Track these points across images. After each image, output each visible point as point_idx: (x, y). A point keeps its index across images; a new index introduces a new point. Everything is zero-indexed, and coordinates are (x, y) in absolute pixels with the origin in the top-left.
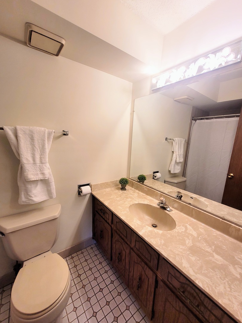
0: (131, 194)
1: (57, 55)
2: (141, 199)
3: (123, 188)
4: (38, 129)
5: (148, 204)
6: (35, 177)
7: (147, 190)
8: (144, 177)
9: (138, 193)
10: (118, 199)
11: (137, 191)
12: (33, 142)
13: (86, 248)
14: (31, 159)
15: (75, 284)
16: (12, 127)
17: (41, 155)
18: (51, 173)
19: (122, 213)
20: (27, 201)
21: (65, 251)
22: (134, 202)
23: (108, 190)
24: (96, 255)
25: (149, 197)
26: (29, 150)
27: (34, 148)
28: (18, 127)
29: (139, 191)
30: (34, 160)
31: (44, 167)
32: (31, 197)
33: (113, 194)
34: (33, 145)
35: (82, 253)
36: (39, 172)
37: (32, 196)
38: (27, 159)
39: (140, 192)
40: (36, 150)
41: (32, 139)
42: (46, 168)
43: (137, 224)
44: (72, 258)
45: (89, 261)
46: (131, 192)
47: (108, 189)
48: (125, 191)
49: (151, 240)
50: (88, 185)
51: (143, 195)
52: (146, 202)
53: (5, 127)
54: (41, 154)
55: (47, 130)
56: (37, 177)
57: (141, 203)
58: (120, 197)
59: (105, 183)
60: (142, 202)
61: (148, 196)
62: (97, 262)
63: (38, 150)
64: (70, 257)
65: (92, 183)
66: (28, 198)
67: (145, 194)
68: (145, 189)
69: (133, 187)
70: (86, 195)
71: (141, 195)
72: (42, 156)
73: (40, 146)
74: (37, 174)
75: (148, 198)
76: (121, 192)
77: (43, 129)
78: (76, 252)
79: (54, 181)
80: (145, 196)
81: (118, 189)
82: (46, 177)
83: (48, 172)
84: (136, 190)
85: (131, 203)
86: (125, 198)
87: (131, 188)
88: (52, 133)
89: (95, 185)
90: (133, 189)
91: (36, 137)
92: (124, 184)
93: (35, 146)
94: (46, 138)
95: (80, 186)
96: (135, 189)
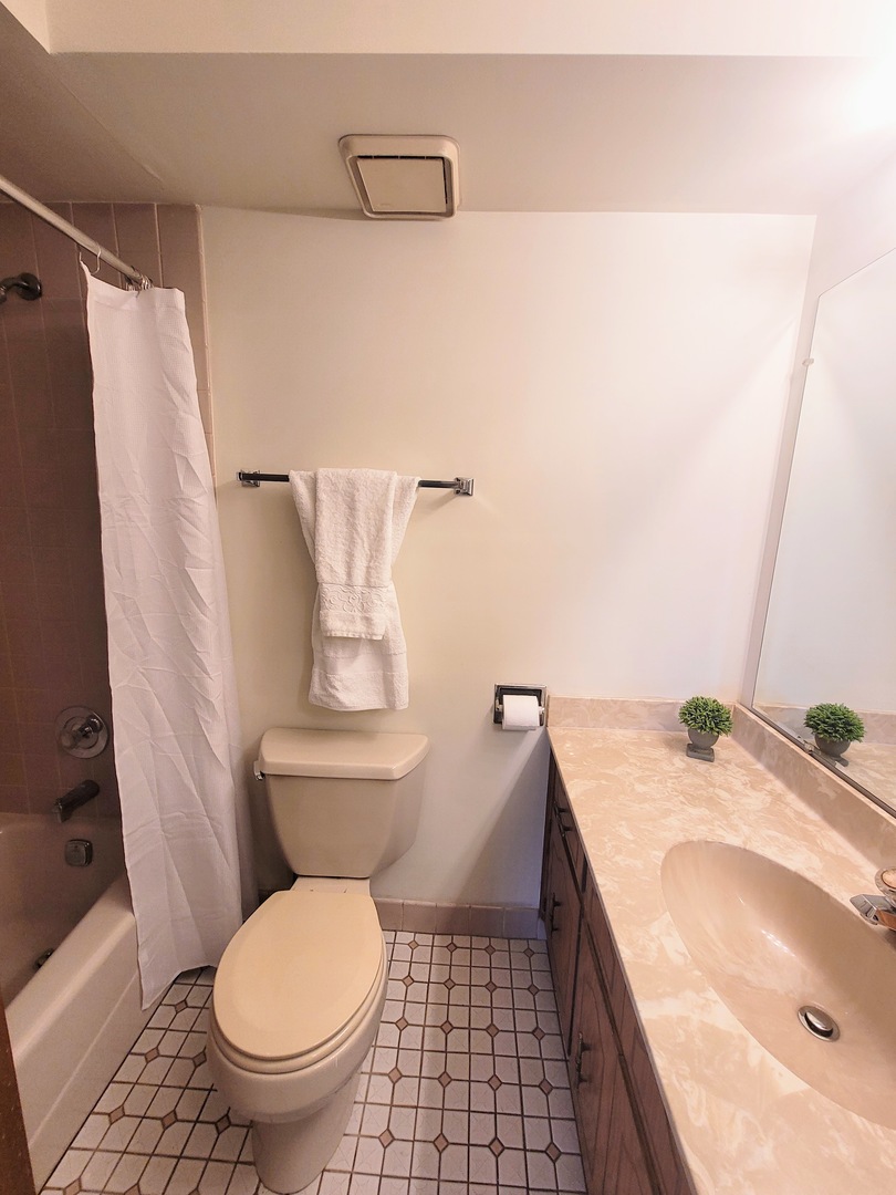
0: (729, 790)
1: (450, 213)
2: (772, 833)
3: (699, 749)
4: (368, 475)
5: (809, 876)
6: (345, 628)
7: (832, 795)
8: (847, 723)
9: (778, 798)
10: (640, 788)
11: (778, 785)
12: (354, 517)
13: (509, 939)
14: (341, 571)
15: (422, 1047)
16: (310, 473)
17: (371, 558)
18: (399, 623)
19: (618, 858)
20: (325, 699)
21: (431, 907)
22: (720, 832)
23: (622, 735)
24: (532, 989)
25: (836, 841)
26: (339, 540)
27: (355, 535)
28: (322, 472)
29: (789, 785)
30: (349, 575)
31: (374, 597)
32: (334, 687)
33: (631, 761)
34: (352, 526)
35: (490, 950)
36: (358, 615)
37: (337, 684)
38: (332, 570)
39: (791, 797)
40: (359, 541)
41: (352, 508)
42: (379, 602)
43: (661, 948)
44: (452, 947)
45: (501, 998)
46: (737, 778)
47: (622, 731)
48: (701, 766)
49: (686, 1086)
50: (537, 693)
51: (801, 816)
52: (798, 860)
53: (293, 475)
54: (372, 556)
55: (396, 477)
56: (351, 628)
57: (760, 851)
58: (660, 781)
59: (615, 702)
60: (771, 853)
61: (834, 835)
62: (526, 1022)
63: (363, 542)
64: (448, 939)
65: (553, 691)
66: (325, 689)
67: (817, 812)
68: (824, 789)
69: (758, 757)
70: (526, 731)
71: (792, 815)
72: (371, 564)
73: (372, 528)
74: (353, 621)
75: (827, 846)
76: (681, 761)
77: (385, 474)
78: (471, 936)
79: (405, 649)
80: (810, 828)
81: (671, 744)
82: (376, 632)
83: (387, 617)
84: (771, 776)
85: (700, 833)
86: (681, 798)
87: (750, 758)
88: (409, 486)
89: (565, 701)
90: (760, 766)
91: (363, 501)
92: (701, 728)
93: (356, 530)
94: (391, 505)
95: (502, 691)
96: (769, 768)
